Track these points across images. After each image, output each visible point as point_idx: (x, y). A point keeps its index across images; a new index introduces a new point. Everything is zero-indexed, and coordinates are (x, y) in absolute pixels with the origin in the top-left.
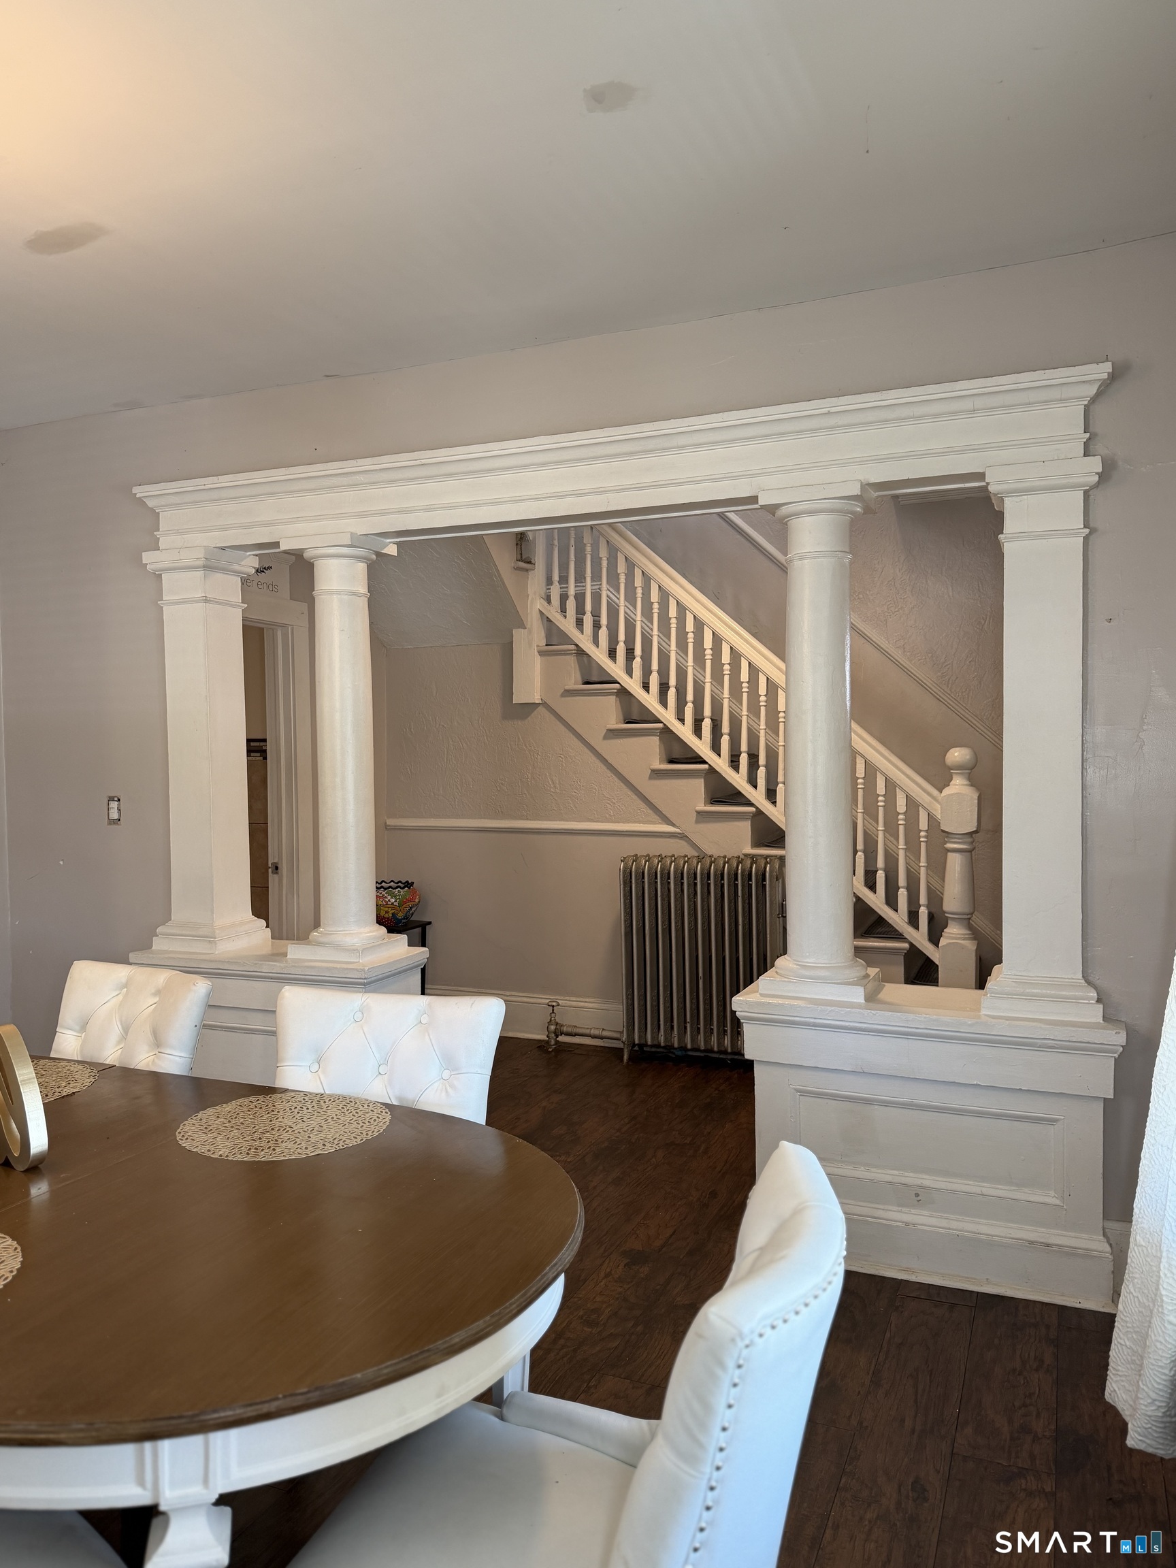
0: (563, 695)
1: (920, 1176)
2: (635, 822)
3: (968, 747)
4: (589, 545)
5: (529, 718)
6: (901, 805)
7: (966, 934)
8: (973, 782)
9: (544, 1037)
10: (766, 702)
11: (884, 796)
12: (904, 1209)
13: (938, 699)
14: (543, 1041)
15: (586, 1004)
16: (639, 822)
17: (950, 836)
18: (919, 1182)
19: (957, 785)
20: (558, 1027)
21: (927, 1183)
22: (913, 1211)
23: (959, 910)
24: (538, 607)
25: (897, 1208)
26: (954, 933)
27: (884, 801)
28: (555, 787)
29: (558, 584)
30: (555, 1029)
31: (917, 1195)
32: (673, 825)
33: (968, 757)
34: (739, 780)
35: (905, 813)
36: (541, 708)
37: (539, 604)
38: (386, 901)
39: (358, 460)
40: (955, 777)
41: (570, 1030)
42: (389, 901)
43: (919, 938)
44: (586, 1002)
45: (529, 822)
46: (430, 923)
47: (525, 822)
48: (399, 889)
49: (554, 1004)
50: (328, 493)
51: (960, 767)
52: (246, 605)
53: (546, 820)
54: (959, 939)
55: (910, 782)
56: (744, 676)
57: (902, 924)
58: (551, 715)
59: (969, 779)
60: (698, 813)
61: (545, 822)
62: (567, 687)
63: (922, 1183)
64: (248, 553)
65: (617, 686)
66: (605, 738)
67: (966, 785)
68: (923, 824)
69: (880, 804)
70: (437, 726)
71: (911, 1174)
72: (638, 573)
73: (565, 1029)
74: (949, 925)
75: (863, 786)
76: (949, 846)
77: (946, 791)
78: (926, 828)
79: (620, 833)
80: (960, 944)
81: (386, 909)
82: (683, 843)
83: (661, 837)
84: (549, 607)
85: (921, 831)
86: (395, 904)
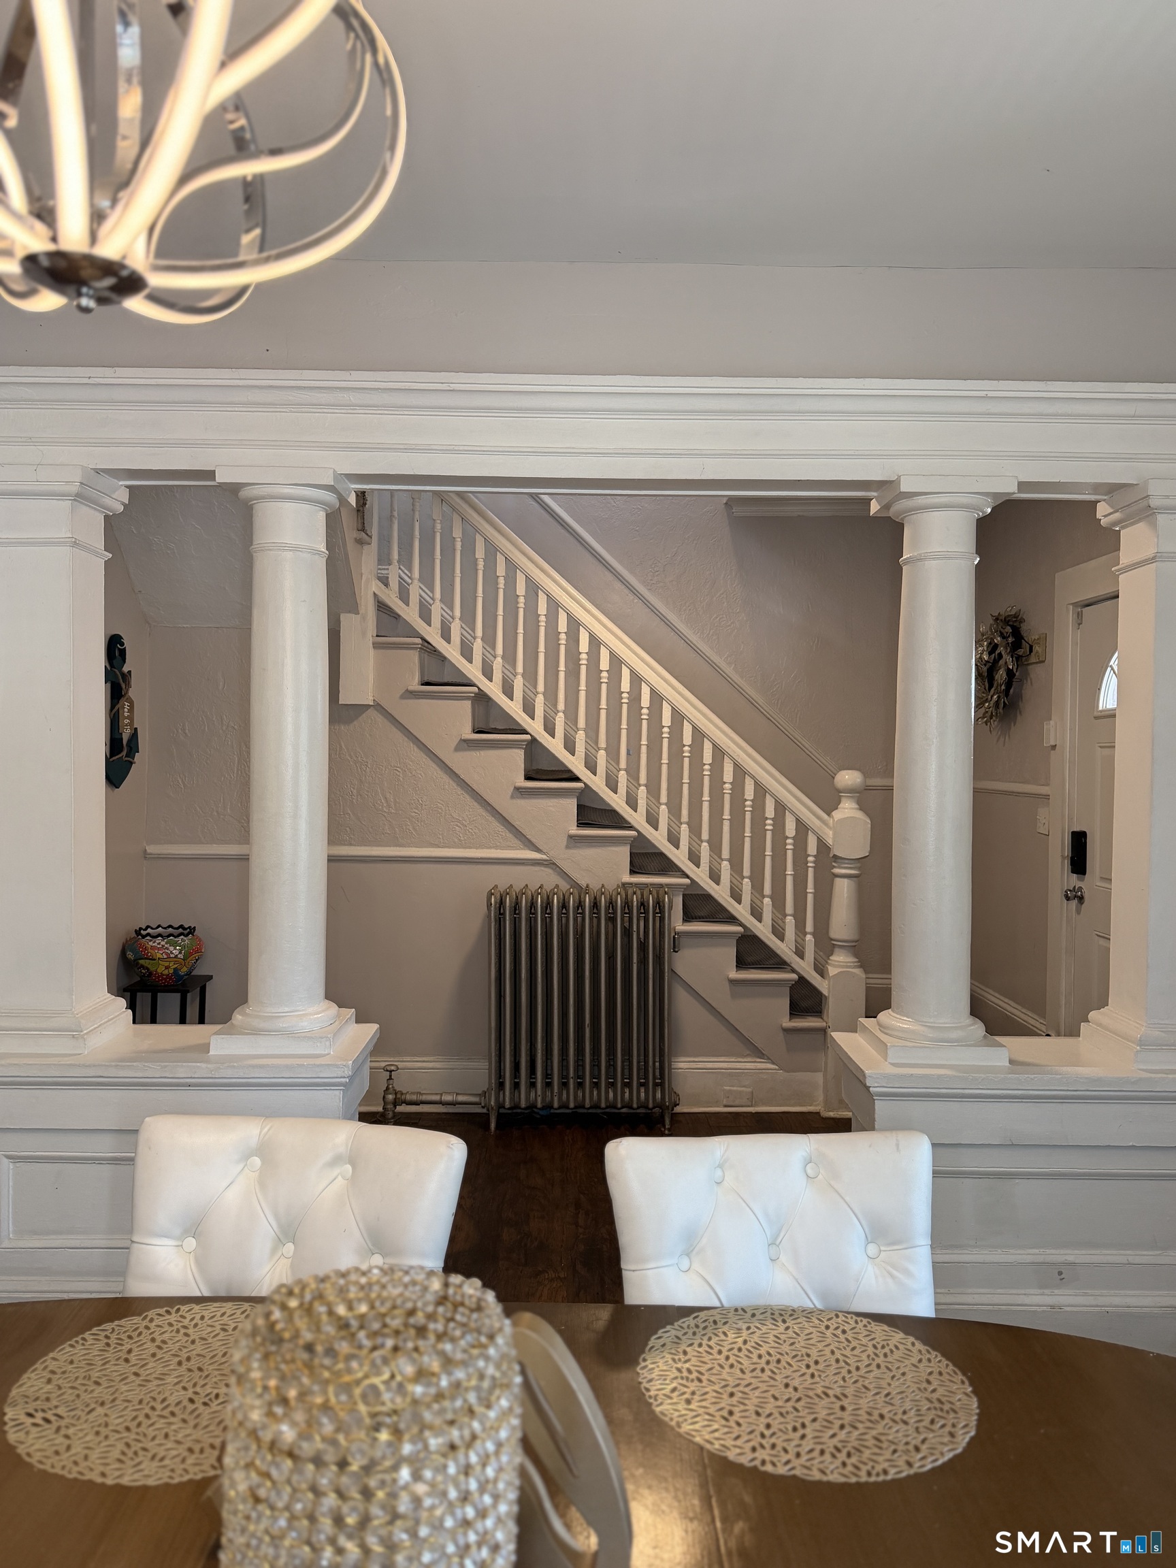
0: (403, 697)
1: (1062, 1252)
2: (490, 848)
3: (857, 770)
4: (439, 521)
5: (355, 723)
6: (790, 829)
7: (855, 962)
8: (862, 807)
9: (380, 1109)
10: (648, 715)
11: (772, 819)
12: (1046, 1291)
13: (769, 719)
14: (378, 1113)
15: (424, 1065)
16: (496, 847)
17: (840, 861)
18: (1061, 1259)
19: (847, 808)
20: (399, 1096)
21: (1071, 1259)
22: (1056, 1292)
23: (845, 937)
24: (374, 589)
25: (1039, 1291)
26: (840, 962)
27: (773, 825)
28: (389, 806)
29: (397, 564)
30: (395, 1099)
31: (1060, 1273)
32: (538, 850)
33: (859, 780)
34: (617, 799)
35: (794, 838)
36: (371, 712)
37: (376, 586)
38: (167, 954)
39: (352, 372)
40: (843, 800)
41: (414, 1098)
42: (172, 953)
43: (805, 967)
44: (424, 1061)
45: (353, 848)
46: (210, 977)
47: (346, 847)
48: (182, 937)
49: (393, 1068)
50: (291, 412)
51: (851, 791)
52: (111, 555)
53: (376, 846)
54: (850, 967)
55: (801, 805)
56: (625, 685)
57: (790, 954)
58: (385, 720)
59: (858, 803)
60: (571, 837)
61: (375, 848)
62: (411, 688)
63: (1066, 1260)
64: (121, 483)
65: (475, 689)
66: (457, 749)
67: (857, 809)
68: (812, 848)
69: (767, 827)
70: (224, 728)
71: (1053, 1251)
72: (501, 560)
73: (408, 1097)
74: (834, 953)
75: (751, 809)
76: (836, 871)
77: (837, 815)
78: (815, 853)
79: (470, 860)
80: (852, 972)
81: (167, 964)
82: (549, 871)
83: (523, 864)
84: (386, 590)
85: (809, 855)
86: (179, 956)
